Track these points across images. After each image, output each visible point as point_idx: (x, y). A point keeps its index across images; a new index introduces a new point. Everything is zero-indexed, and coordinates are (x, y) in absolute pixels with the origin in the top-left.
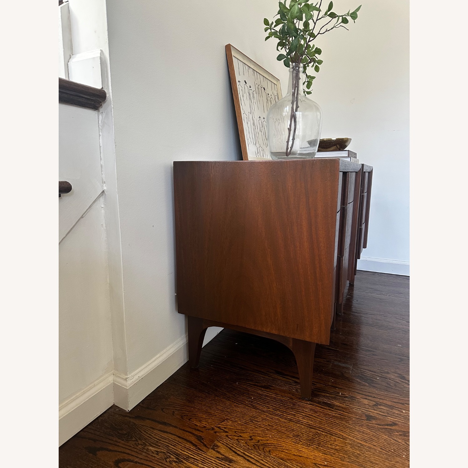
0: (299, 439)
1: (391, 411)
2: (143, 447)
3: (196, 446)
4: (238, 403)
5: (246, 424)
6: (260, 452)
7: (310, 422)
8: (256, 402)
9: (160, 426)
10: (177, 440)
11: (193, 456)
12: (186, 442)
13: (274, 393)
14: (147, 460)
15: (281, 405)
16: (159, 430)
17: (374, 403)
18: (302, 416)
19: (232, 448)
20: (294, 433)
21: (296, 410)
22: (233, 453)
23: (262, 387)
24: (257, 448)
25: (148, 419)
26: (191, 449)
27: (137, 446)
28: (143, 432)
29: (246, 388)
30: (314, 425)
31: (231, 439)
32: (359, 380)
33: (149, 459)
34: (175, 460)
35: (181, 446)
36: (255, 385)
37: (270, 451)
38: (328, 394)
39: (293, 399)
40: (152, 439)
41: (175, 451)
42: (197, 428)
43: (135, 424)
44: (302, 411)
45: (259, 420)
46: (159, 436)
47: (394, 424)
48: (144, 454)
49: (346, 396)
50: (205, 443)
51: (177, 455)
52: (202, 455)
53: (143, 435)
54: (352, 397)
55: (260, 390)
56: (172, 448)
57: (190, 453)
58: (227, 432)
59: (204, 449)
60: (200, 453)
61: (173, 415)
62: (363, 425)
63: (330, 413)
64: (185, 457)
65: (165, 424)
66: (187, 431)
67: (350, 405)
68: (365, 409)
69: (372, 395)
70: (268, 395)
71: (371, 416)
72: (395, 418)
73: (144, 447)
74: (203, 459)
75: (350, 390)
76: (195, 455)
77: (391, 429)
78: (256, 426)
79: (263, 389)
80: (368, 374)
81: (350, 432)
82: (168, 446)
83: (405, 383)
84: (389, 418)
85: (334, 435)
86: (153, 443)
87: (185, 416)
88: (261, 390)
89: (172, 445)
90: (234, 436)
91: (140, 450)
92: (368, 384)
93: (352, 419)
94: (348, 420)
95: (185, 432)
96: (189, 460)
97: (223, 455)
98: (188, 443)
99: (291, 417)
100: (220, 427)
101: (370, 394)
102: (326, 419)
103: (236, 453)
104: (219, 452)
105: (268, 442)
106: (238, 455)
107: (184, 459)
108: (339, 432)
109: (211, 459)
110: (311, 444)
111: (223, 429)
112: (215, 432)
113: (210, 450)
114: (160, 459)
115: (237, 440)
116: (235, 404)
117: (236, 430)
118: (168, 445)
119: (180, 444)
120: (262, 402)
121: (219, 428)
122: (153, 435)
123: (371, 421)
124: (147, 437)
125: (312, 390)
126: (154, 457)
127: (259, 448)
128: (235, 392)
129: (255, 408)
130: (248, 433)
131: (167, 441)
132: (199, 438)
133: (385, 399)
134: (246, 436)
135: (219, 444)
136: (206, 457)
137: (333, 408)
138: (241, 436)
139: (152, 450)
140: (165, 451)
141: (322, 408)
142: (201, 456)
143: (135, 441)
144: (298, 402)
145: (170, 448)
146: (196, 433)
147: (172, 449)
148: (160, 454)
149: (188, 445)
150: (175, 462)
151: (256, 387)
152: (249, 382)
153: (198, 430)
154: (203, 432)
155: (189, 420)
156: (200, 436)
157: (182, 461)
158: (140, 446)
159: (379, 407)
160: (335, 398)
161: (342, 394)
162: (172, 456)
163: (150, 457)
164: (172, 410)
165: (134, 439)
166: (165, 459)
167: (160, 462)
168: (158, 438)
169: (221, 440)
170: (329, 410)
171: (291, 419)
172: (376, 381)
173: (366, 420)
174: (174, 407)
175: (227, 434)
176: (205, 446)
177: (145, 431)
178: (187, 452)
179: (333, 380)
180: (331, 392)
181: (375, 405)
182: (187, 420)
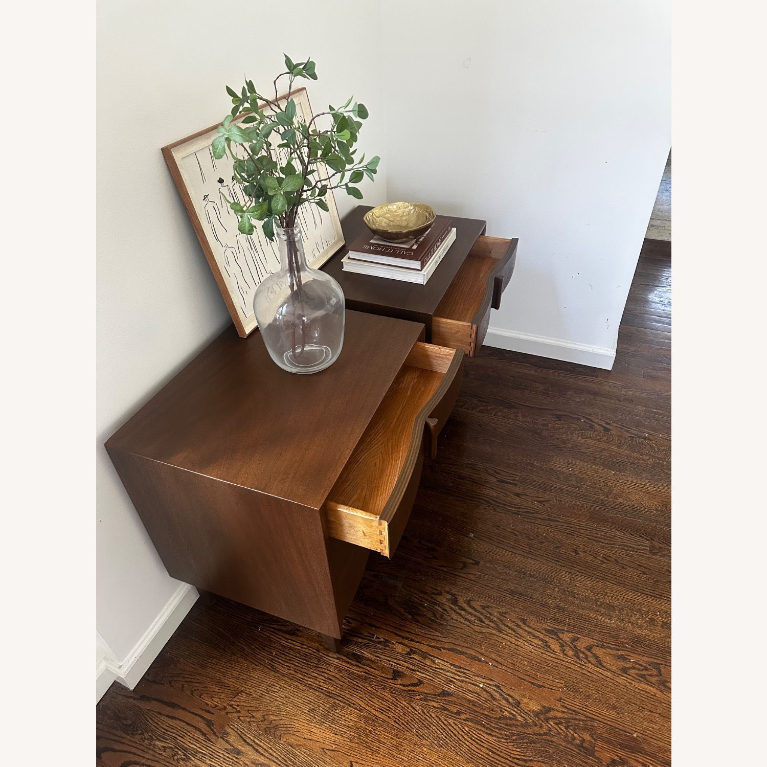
0: (314, 715)
1: (422, 661)
2: (149, 742)
3: (204, 734)
4: (256, 663)
5: (261, 697)
6: (270, 737)
7: (331, 688)
8: (277, 659)
9: (168, 710)
10: (186, 729)
11: (202, 749)
12: (194, 730)
13: (300, 643)
14: (154, 760)
15: (304, 663)
16: (167, 716)
17: (408, 650)
18: (323, 678)
19: (242, 735)
20: (310, 706)
21: (319, 669)
22: (243, 742)
23: (286, 632)
24: (268, 732)
25: (155, 700)
26: (200, 740)
27: (144, 742)
28: (150, 720)
29: (269, 637)
30: (334, 692)
31: (243, 722)
32: (402, 611)
33: (156, 759)
34: (183, 757)
35: (190, 736)
36: (280, 630)
37: (280, 736)
38: (362, 638)
39: (319, 652)
40: (159, 729)
41: (183, 744)
42: (207, 708)
43: (140, 709)
44: (326, 671)
45: (276, 690)
46: (167, 725)
47: (420, 682)
48: (151, 752)
49: (381, 640)
50: (215, 730)
51: (185, 750)
52: (211, 748)
53: (150, 725)
54: (387, 641)
55: (284, 639)
56: (180, 740)
57: (198, 745)
58: (239, 712)
59: (213, 738)
60: (209, 745)
61: (182, 690)
62: (386, 687)
63: (355, 672)
64: (193, 752)
65: (173, 705)
66: (196, 715)
67: (380, 656)
68: (395, 661)
69: (410, 636)
70: (292, 646)
71: (399, 672)
72: (423, 673)
73: (151, 741)
74: (211, 753)
75: (387, 630)
76: (203, 749)
77: (414, 691)
78: (272, 700)
79: (288, 636)
80: (416, 598)
81: (369, 700)
82: (176, 738)
83: (455, 611)
84: (418, 673)
85: (352, 705)
86: (160, 736)
87: (195, 690)
88: (286, 638)
89: (180, 736)
90: (247, 717)
91: (147, 747)
92: (410, 617)
93: (377, 678)
94: (372, 681)
95: (194, 716)
96: (197, 756)
97: (232, 746)
98: (197, 732)
99: (312, 682)
100: (233, 705)
101: (408, 635)
102: (349, 682)
103: (245, 741)
104: (227, 742)
105: (281, 722)
106: (248, 744)
107: (192, 754)
108: (357, 701)
109: (220, 753)
110: (324, 721)
111: (236, 707)
112: (227, 713)
113: (220, 740)
114: (167, 758)
115: (249, 722)
116: (254, 665)
117: (249, 708)
118: (176, 736)
119: (188, 734)
120: (284, 659)
121: (231, 706)
122: (160, 723)
123: (396, 679)
124: (153, 727)
125: (344, 632)
126: (161, 754)
127: (270, 732)
128: (255, 645)
129: (274, 670)
130: (262, 712)
131: (175, 731)
132: (209, 724)
133: (423, 642)
134: (258, 715)
135: (229, 730)
136: (215, 750)
137: (360, 663)
138: (253, 717)
139: (159, 746)
140: (173, 746)
141: (348, 663)
142: (209, 749)
143: (141, 734)
144: (324, 656)
145: (178, 741)
146: (206, 716)
147: (180, 742)
148: (168, 750)
149: (197, 735)
150: (183, 759)
151: (280, 633)
152: (273, 625)
153: (209, 712)
154: (213, 714)
155: (200, 697)
156: (210, 720)
157: (190, 759)
158: (146, 742)
159: (412, 656)
160: (367, 646)
161: (376, 637)
162: (180, 752)
163: (157, 755)
164: (182, 683)
165: (140, 732)
166: (173, 756)
167: (167, 762)
168: (165, 727)
169: (232, 725)
170: (356, 666)
171: (311, 685)
172: (421, 611)
173: (392, 679)
174: (184, 677)
175: (238, 715)
176: (215, 734)
177: (151, 719)
178: (195, 745)
179: (373, 612)
180: (365, 636)
181: (408, 654)
182: (197, 697)
